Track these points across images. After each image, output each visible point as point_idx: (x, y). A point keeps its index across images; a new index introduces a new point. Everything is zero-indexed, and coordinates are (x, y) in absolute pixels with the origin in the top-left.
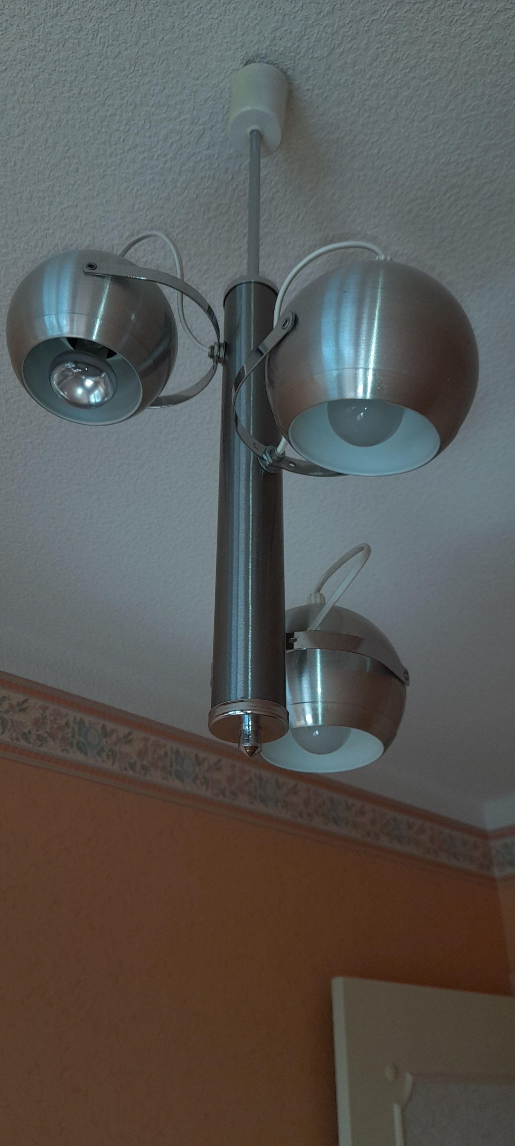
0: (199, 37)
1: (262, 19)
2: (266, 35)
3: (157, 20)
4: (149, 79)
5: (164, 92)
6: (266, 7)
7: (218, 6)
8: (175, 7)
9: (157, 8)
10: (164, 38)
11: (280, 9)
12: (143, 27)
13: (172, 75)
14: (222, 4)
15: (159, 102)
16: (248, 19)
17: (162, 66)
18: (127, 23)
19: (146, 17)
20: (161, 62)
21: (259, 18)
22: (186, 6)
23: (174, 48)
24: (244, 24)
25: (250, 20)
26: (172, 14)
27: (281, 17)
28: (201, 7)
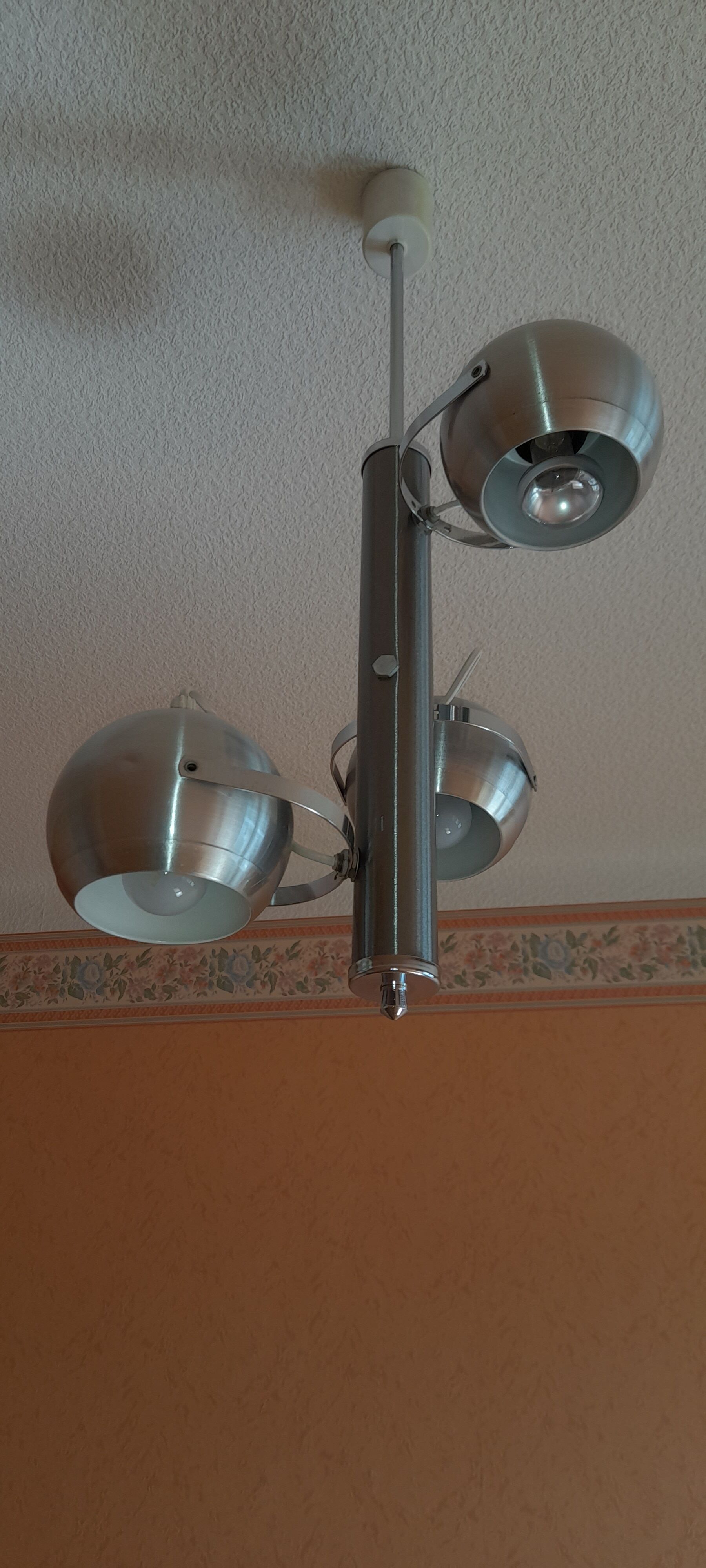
0: (491, 181)
1: (455, 245)
2: (440, 240)
3: (540, 155)
4: (502, 97)
5: (477, 102)
6: (461, 256)
7: (499, 218)
8: (533, 181)
9: (547, 164)
10: (520, 147)
11: (449, 265)
12: (546, 137)
13: (484, 125)
14: (497, 223)
15: (472, 88)
16: (466, 235)
17: (500, 123)
18: (564, 124)
19: (551, 147)
20: (505, 125)
21: (458, 245)
22: (524, 190)
23: (504, 149)
24: (466, 229)
25: (464, 236)
26: (530, 173)
27: (443, 262)
28: (511, 203)
